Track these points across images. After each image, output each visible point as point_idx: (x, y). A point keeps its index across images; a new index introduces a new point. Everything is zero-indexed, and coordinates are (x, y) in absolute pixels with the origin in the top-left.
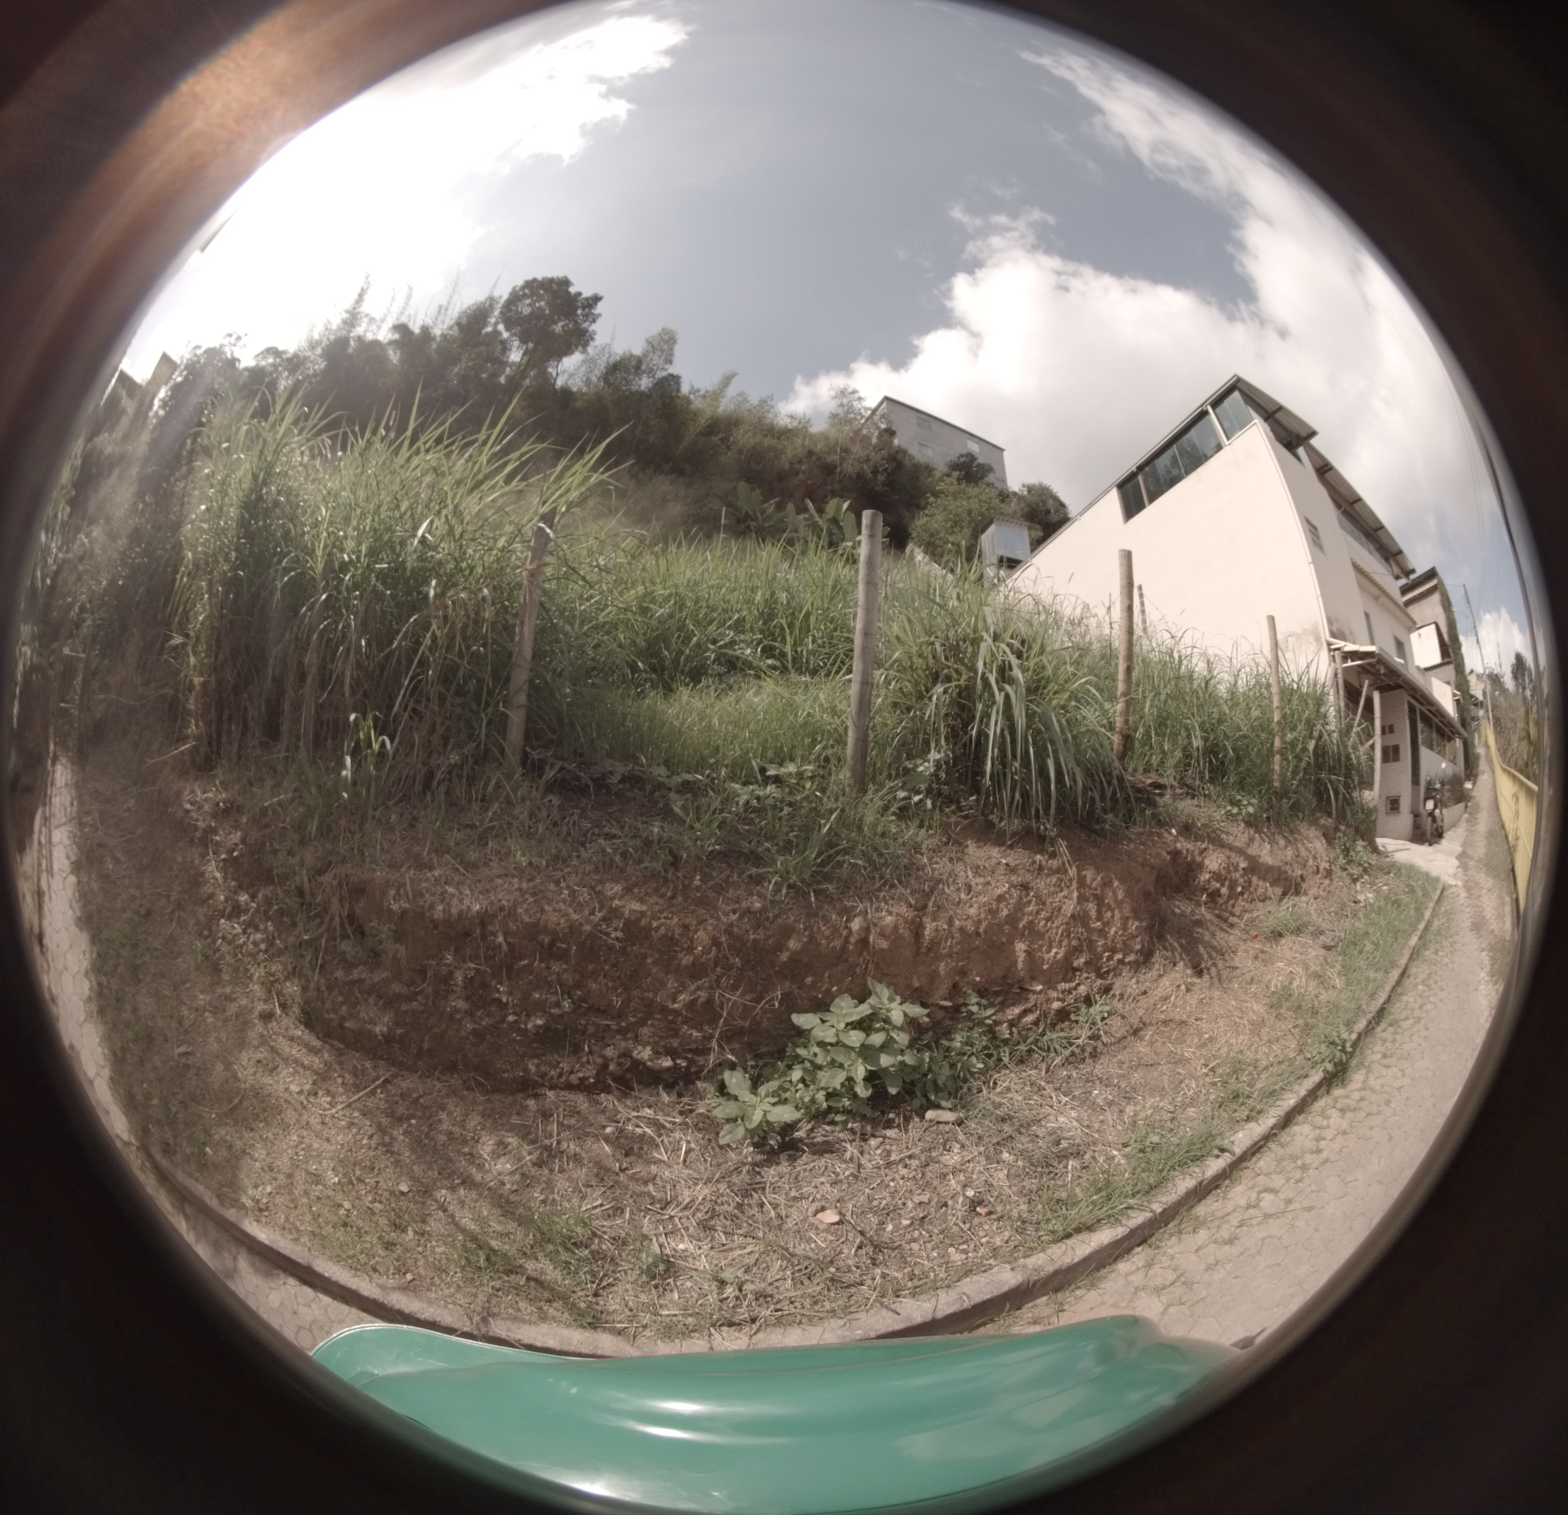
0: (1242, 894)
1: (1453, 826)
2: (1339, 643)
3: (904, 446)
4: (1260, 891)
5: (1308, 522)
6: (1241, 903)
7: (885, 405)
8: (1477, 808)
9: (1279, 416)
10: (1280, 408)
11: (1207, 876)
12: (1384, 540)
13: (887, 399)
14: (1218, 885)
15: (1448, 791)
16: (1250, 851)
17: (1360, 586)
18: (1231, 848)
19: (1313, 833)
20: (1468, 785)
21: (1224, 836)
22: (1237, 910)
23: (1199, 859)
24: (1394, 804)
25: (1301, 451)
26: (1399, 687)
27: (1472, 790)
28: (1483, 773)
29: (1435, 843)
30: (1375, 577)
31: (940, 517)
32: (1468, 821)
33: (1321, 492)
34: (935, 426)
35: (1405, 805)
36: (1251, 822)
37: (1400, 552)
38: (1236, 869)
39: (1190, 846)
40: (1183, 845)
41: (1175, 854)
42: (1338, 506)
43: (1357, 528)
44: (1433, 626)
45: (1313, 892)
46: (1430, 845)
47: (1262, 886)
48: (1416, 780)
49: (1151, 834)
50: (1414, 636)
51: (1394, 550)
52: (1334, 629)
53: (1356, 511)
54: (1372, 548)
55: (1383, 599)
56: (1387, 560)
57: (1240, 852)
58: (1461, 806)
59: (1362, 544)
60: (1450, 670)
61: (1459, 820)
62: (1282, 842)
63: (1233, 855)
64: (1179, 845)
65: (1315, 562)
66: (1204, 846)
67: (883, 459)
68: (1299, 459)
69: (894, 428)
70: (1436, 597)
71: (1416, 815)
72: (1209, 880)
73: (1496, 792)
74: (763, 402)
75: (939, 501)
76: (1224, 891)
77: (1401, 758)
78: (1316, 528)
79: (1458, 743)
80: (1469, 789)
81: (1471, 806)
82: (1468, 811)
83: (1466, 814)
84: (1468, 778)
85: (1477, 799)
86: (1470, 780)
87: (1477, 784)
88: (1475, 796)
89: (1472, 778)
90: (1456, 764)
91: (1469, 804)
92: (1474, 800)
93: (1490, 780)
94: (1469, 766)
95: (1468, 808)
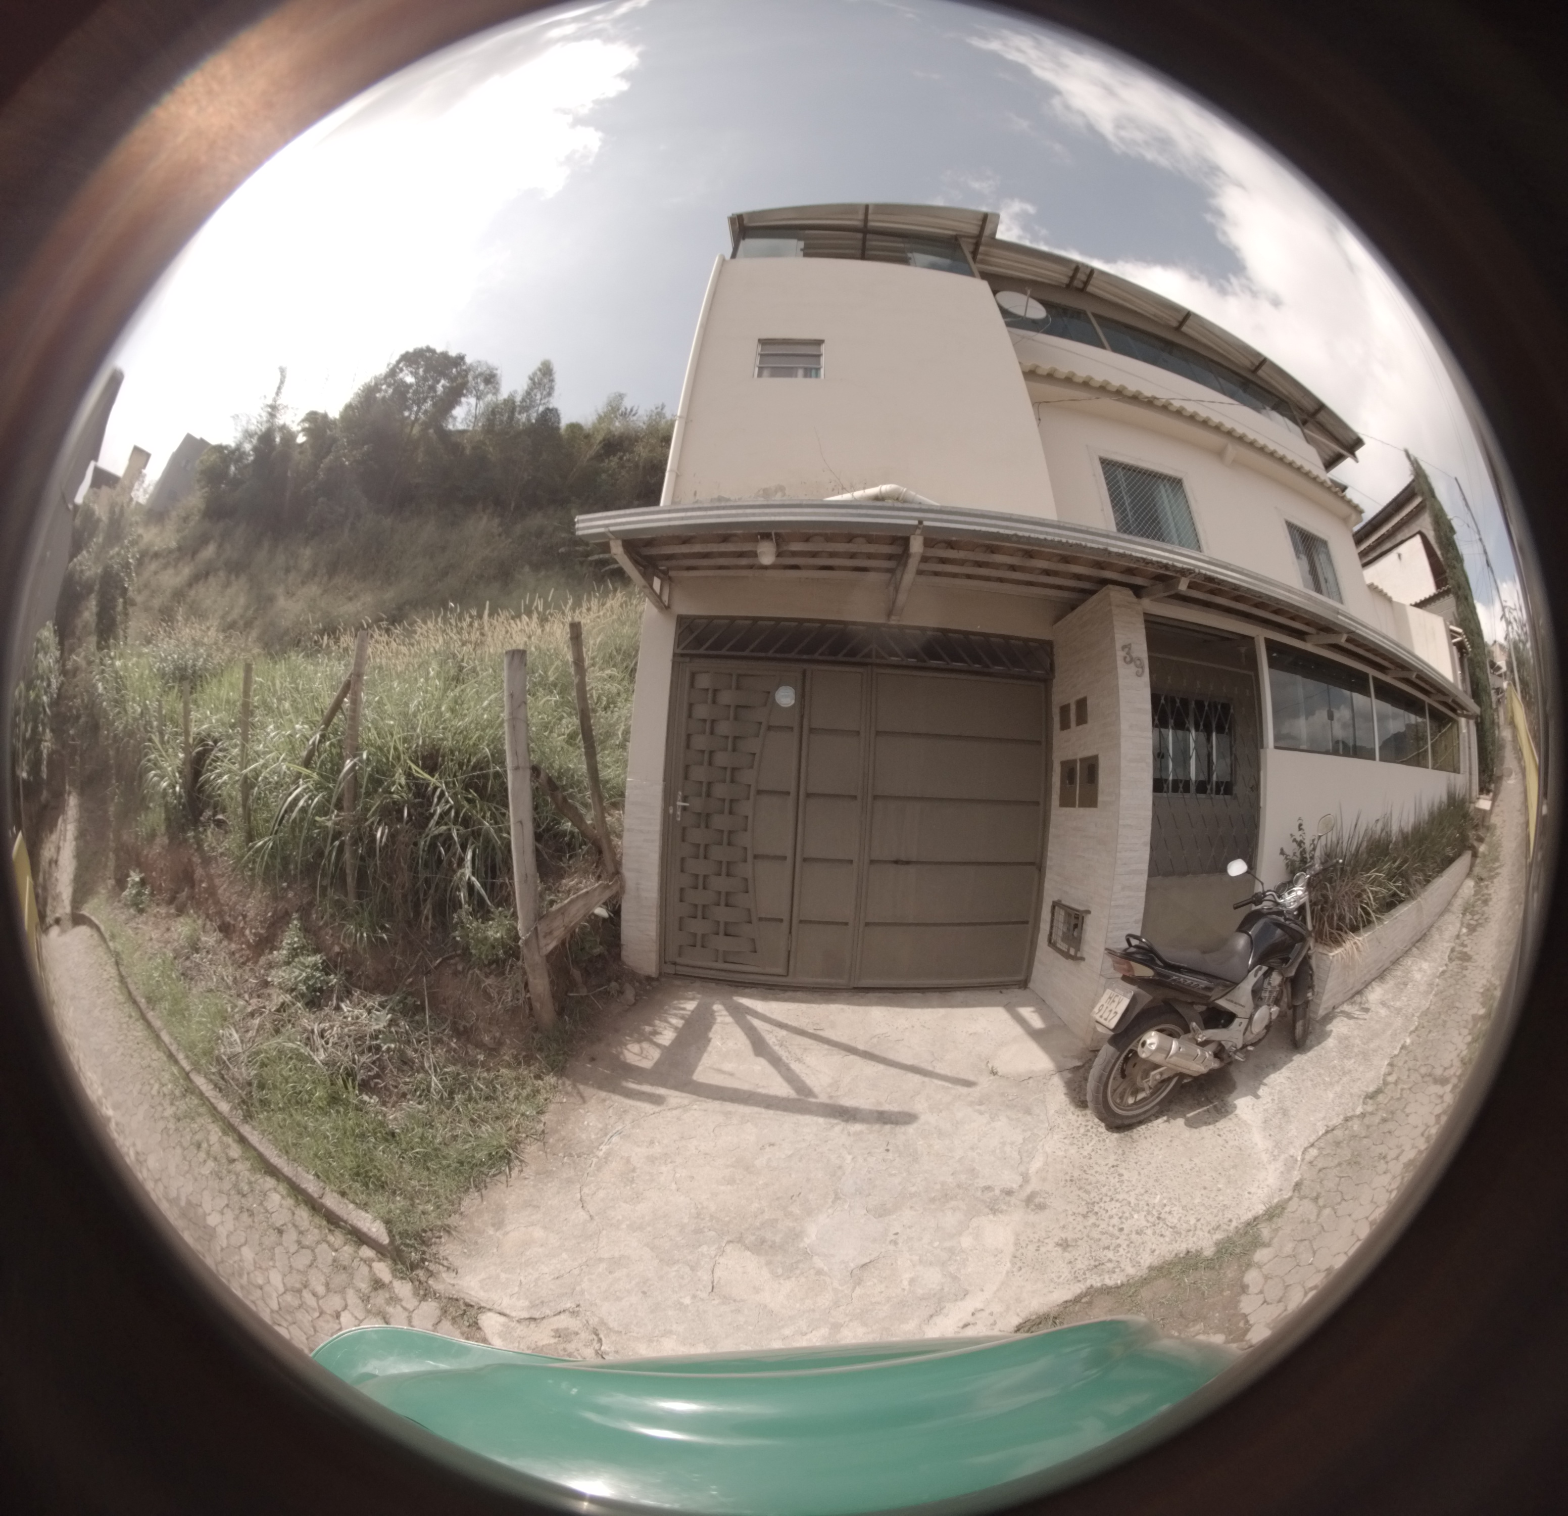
8: (1494, 857)
27: (1490, 811)
58: (1466, 858)
60: (1449, 601)
79: (1467, 729)
80: (1485, 811)
81: (1484, 856)
82: (1477, 870)
83: (1470, 883)
84: (1484, 789)
85: (1498, 832)
86: (1488, 792)
87: (1500, 797)
88: (1495, 826)
89: (1492, 786)
90: (1456, 770)
91: (1482, 848)
92: (1493, 835)
93: (1520, 789)
94: (1487, 765)
95: (1478, 861)
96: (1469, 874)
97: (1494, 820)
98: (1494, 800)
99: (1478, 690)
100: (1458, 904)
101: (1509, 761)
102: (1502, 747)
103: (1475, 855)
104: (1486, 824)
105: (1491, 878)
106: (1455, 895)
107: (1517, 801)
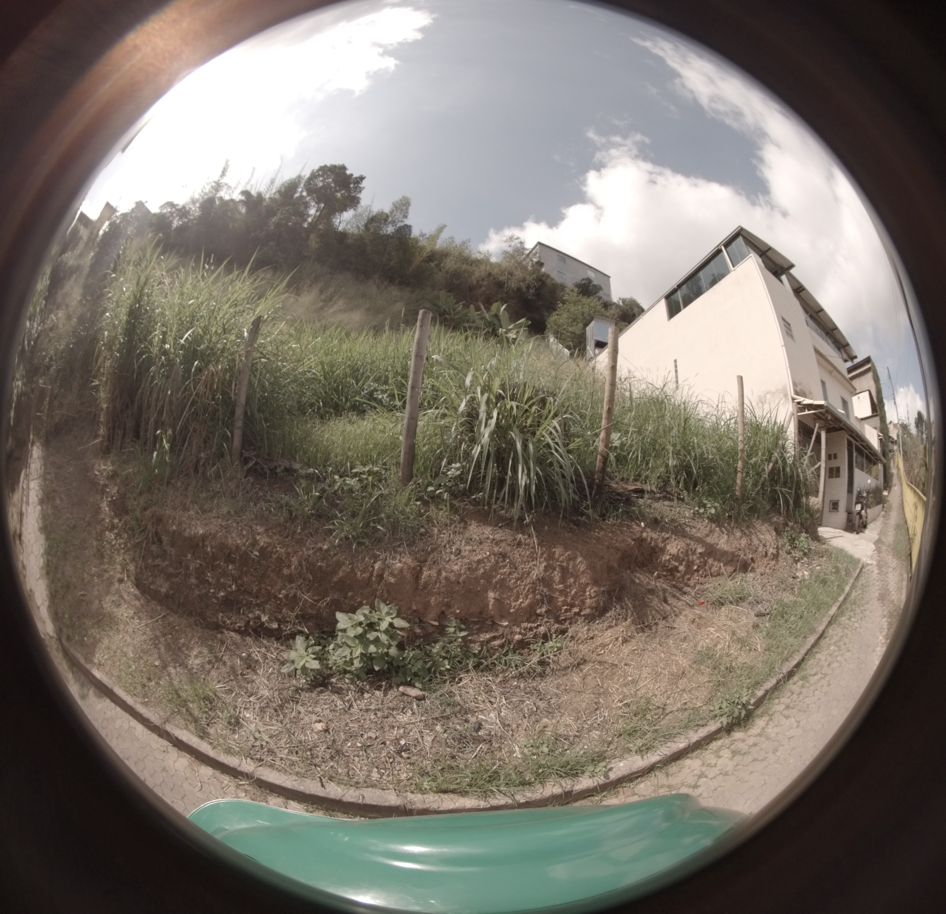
0: (697, 571)
1: (874, 520)
2: (800, 399)
3: (548, 272)
4: (714, 569)
5: (784, 319)
6: (696, 577)
7: (538, 247)
8: (890, 508)
9: (769, 253)
10: (770, 249)
11: (668, 557)
12: (838, 337)
13: (539, 243)
14: (677, 564)
15: (872, 497)
16: (709, 540)
17: (819, 363)
18: (691, 538)
19: (764, 527)
20: (885, 493)
21: (688, 529)
22: (692, 582)
23: (661, 545)
24: (835, 506)
25: (784, 278)
26: (841, 429)
27: (887, 496)
28: (895, 485)
29: (861, 532)
30: (830, 359)
31: (565, 315)
32: (884, 516)
33: (796, 302)
34: (568, 260)
35: (842, 506)
36: (715, 520)
37: (848, 345)
38: (694, 553)
39: (655, 536)
40: (650, 535)
41: (640, 541)
42: (806, 311)
43: (820, 328)
44: (867, 392)
45: (759, 571)
46: (857, 533)
47: (715, 565)
48: (850, 489)
49: (621, 525)
50: (855, 399)
51: (844, 343)
52: (798, 389)
53: (819, 317)
54: (830, 341)
55: (835, 373)
56: (839, 349)
57: (700, 541)
58: (880, 506)
59: (823, 338)
60: (877, 420)
61: (878, 516)
62: (738, 534)
63: (692, 543)
64: (645, 535)
65: (786, 345)
66: (667, 536)
67: (533, 280)
68: (781, 281)
69: (542, 261)
70: (870, 375)
71: (849, 512)
72: (669, 560)
73: (902, 498)
74: (464, 243)
75: (565, 306)
76: (681, 568)
77: (841, 476)
78: (789, 325)
79: (880, 466)
81: (887, 506)
83: (884, 511)
86: (887, 490)
87: (891, 492)
88: (890, 500)
90: (878, 480)
93: (900, 489)
94: (886, 481)
95: (885, 508)
99: (884, 454)
100: (881, 516)
101: (895, 480)
102: (892, 475)
104: (887, 499)
105: (890, 511)
107: (898, 494)
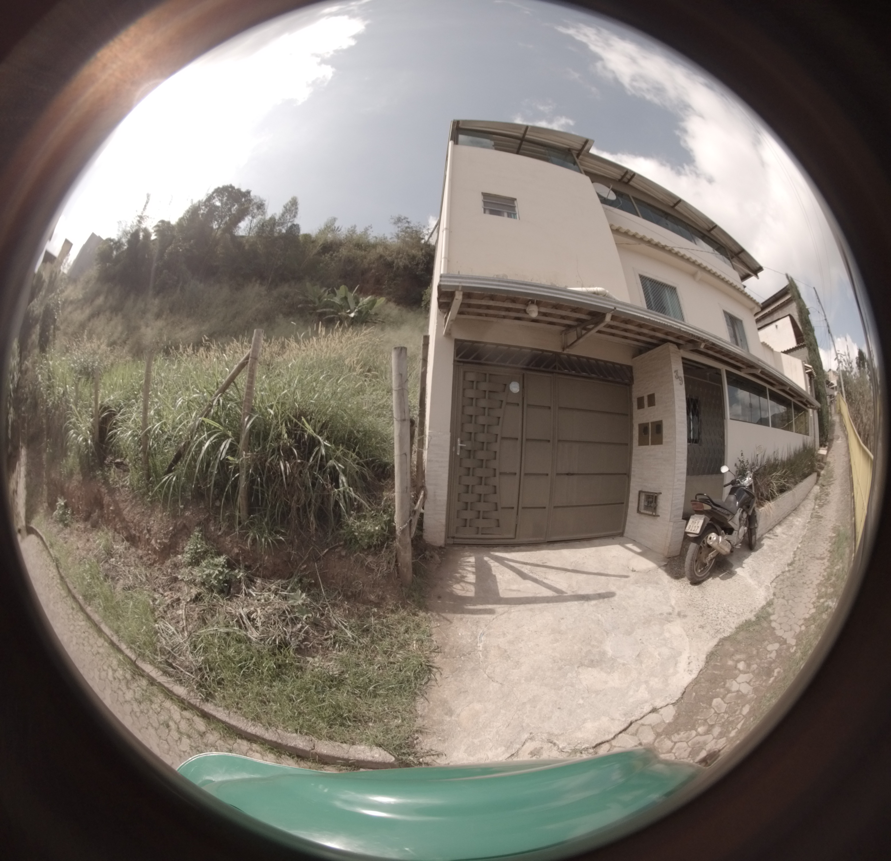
8: (830, 476)
44: (788, 319)
51: (736, 249)
54: (707, 246)
56: (729, 258)
60: (805, 351)
61: (805, 499)
70: (792, 304)
73: (850, 460)
77: (664, 440)
79: (813, 414)
80: (823, 455)
81: (824, 475)
82: (820, 482)
83: (817, 488)
84: (822, 445)
85: (831, 465)
86: (825, 446)
87: (832, 449)
88: (830, 463)
89: (827, 444)
90: (808, 435)
91: (822, 472)
92: (828, 466)
93: (844, 445)
94: (824, 433)
95: (821, 478)
96: (816, 483)
97: (828, 459)
98: (828, 450)
99: (819, 396)
100: (812, 496)
101: (838, 431)
102: (833, 425)
103: (819, 475)
104: (824, 461)
105: (829, 485)
106: (809, 492)
107: (843, 451)
